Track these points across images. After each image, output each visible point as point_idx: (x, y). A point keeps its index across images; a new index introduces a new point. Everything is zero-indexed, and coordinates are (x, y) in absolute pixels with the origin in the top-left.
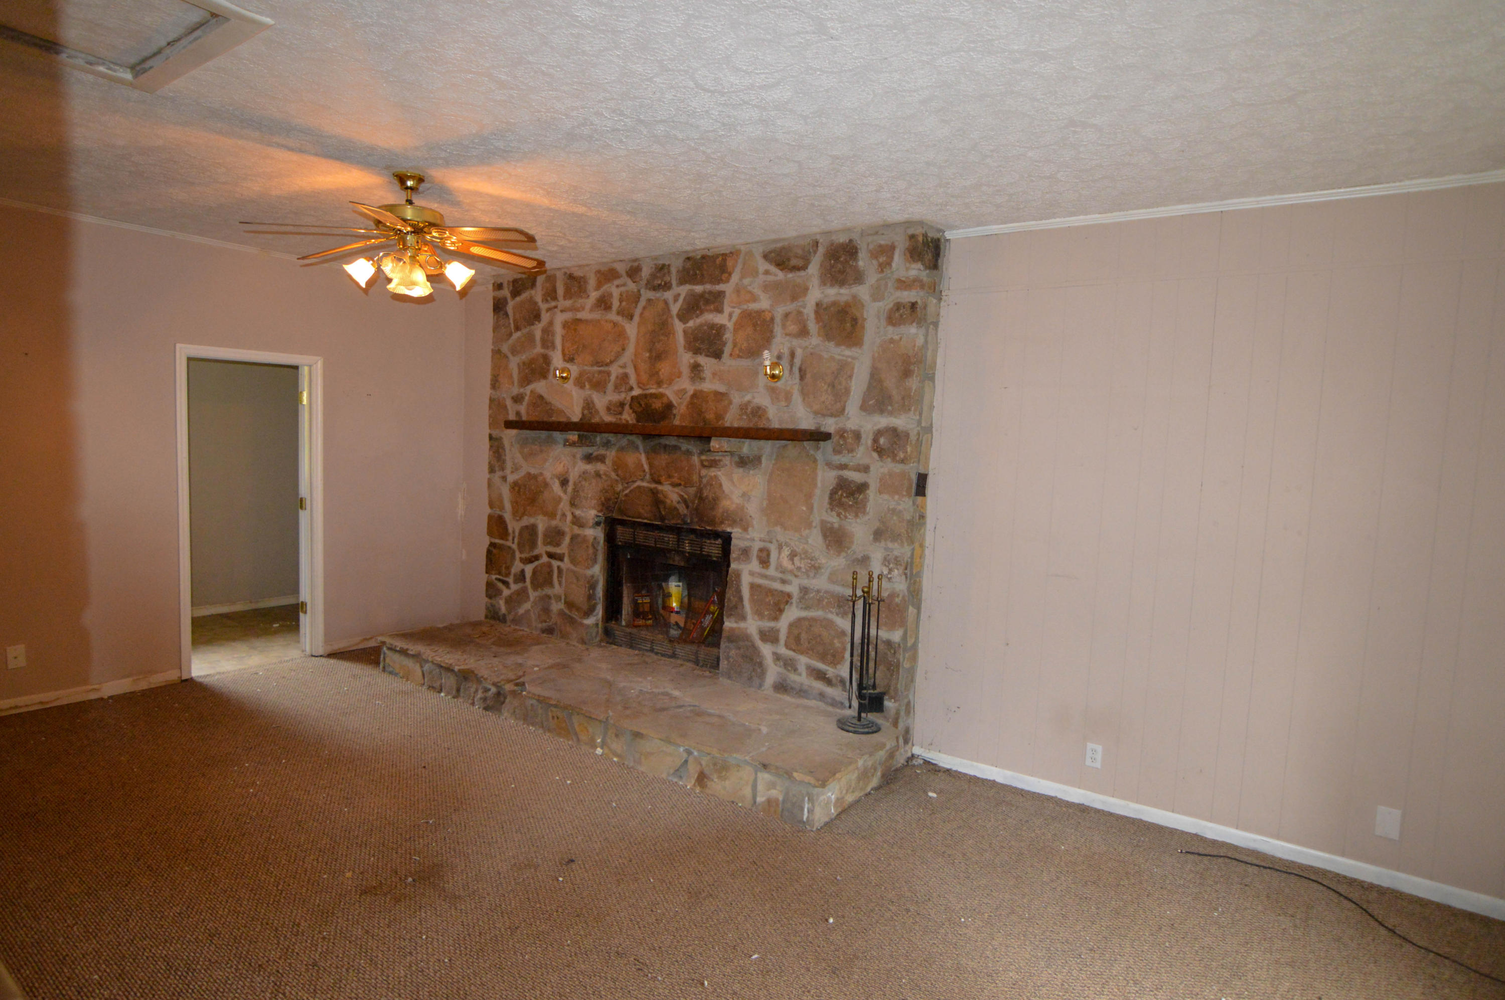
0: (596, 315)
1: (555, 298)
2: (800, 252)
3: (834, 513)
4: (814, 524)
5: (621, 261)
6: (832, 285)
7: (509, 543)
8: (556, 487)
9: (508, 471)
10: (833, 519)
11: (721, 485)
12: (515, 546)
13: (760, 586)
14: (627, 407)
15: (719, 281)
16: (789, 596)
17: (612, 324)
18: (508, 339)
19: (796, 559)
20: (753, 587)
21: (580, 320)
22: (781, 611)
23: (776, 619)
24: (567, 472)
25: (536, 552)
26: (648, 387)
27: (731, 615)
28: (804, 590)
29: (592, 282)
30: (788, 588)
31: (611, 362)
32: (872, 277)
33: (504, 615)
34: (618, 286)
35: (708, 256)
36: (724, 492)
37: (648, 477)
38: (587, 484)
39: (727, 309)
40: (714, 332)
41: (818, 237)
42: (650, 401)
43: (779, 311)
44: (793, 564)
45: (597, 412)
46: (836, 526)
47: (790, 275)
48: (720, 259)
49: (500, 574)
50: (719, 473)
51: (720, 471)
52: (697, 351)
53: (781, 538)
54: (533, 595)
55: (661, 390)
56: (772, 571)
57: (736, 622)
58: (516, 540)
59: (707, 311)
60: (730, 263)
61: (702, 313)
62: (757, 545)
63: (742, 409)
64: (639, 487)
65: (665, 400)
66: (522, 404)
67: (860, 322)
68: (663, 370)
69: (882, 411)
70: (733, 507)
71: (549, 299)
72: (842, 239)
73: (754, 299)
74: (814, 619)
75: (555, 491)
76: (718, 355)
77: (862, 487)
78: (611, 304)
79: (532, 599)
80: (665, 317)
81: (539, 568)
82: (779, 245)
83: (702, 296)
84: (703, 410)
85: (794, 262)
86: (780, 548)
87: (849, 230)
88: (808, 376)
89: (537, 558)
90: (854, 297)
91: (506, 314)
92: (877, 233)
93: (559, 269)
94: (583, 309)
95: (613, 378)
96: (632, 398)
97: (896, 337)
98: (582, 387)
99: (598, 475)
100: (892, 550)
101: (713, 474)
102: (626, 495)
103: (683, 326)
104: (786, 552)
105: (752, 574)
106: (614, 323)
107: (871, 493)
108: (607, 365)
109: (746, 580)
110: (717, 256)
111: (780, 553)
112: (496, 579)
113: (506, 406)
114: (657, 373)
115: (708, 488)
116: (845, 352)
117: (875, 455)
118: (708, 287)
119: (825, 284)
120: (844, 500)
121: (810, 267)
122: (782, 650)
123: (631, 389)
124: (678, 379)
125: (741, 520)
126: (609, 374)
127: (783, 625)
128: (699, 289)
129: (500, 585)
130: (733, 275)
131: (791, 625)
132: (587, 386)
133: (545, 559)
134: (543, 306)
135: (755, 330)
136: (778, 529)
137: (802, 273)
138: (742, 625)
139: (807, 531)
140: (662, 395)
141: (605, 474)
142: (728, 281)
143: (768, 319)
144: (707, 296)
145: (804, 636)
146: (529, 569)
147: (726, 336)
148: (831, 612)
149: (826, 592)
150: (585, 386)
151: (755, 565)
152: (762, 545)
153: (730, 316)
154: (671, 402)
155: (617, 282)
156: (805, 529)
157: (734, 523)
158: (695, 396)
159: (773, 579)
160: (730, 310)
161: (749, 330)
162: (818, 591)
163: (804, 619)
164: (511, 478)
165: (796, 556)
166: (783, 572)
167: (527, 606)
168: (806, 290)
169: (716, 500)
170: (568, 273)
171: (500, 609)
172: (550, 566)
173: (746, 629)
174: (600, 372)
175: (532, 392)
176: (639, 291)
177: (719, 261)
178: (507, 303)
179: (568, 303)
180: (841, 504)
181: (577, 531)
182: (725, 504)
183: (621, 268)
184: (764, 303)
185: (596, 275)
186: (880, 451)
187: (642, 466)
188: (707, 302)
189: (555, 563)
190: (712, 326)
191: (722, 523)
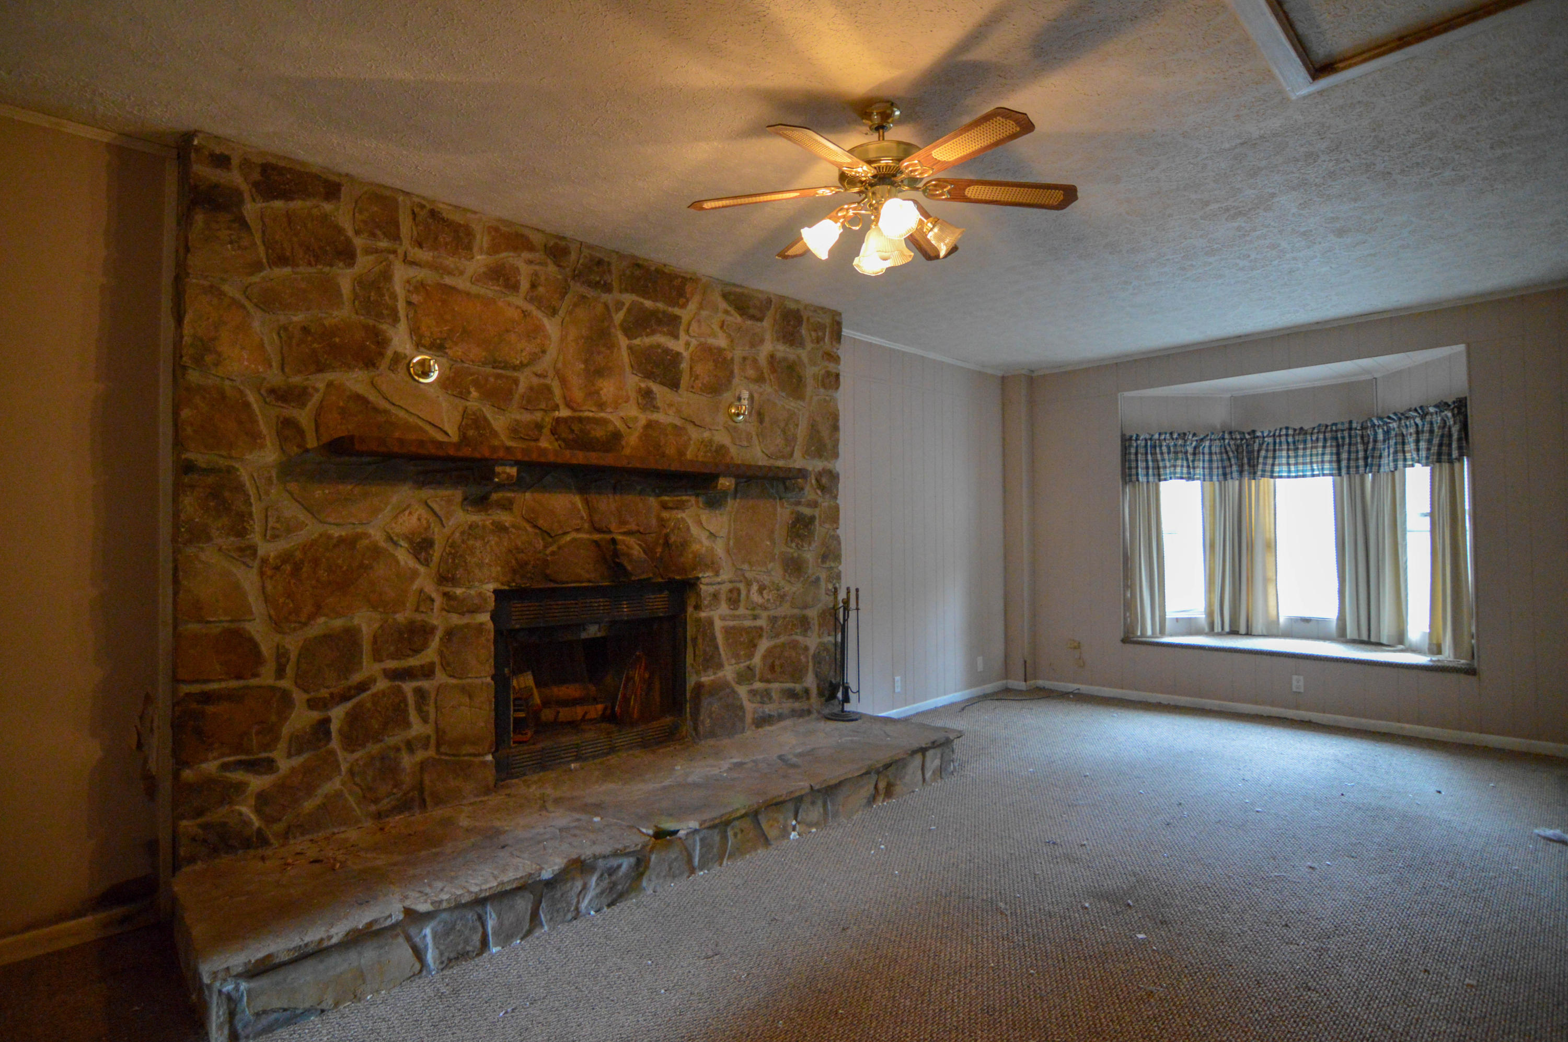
0: (489, 290)
1: (396, 237)
2: (758, 303)
3: (794, 545)
4: (776, 557)
5: (538, 230)
6: (785, 343)
7: (267, 677)
8: (403, 556)
9: (256, 538)
10: (792, 550)
11: (688, 529)
12: (285, 684)
13: (733, 628)
14: (546, 431)
15: (674, 303)
16: (761, 628)
17: (519, 310)
18: (252, 274)
19: (765, 592)
20: (728, 631)
21: (453, 290)
22: (755, 646)
23: (750, 656)
24: (428, 528)
25: (357, 678)
26: (585, 408)
27: (708, 668)
28: (773, 620)
29: (482, 240)
30: (759, 623)
31: (522, 365)
32: (809, 346)
33: (259, 830)
34: (530, 262)
35: (664, 273)
36: (692, 535)
37: (586, 526)
38: (478, 544)
39: (683, 337)
40: (669, 357)
41: (772, 297)
42: (588, 427)
43: (738, 353)
44: (763, 597)
45: (495, 434)
46: (795, 555)
47: (749, 322)
48: (680, 280)
49: (238, 748)
50: (684, 515)
51: (684, 512)
52: (649, 375)
53: (749, 575)
54: (345, 760)
55: (602, 415)
56: (741, 611)
57: (715, 674)
58: (290, 670)
59: (660, 332)
60: (689, 288)
61: (653, 332)
62: (725, 588)
63: (706, 446)
64: (574, 540)
65: (611, 428)
66: (303, 405)
67: (803, 380)
68: (605, 390)
69: (820, 456)
70: (703, 550)
71: (379, 233)
72: (793, 306)
73: (714, 335)
74: (783, 645)
75: (402, 563)
76: (674, 385)
77: (812, 518)
78: (518, 282)
79: (344, 767)
80: (606, 324)
81: (369, 705)
82: (738, 290)
83: (654, 313)
84: (661, 444)
85: (752, 311)
86: (749, 584)
87: (798, 302)
88: (767, 419)
89: (362, 687)
90: (799, 357)
91: (243, 223)
92: (815, 311)
93: (407, 194)
94: (462, 273)
95: (522, 388)
96: (558, 420)
97: (827, 398)
98: (463, 395)
99: (500, 528)
100: (831, 568)
101: (679, 516)
102: (553, 553)
103: (627, 342)
104: (755, 587)
105: (723, 618)
106: (523, 312)
107: (817, 522)
108: (515, 368)
109: (718, 624)
110: (677, 276)
111: (749, 591)
112: (225, 767)
113: (247, 405)
114: (597, 392)
115: (676, 532)
116: (792, 404)
117: (819, 492)
118: (660, 306)
119: (778, 340)
120: (801, 531)
121: (765, 321)
122: (758, 685)
123: (557, 407)
124: (625, 405)
125: (713, 563)
126: (516, 382)
127: (757, 660)
128: (648, 304)
129: (238, 776)
130: (690, 303)
131: (764, 657)
132: (474, 394)
133: (382, 684)
134: (359, 242)
135: (716, 366)
136: (746, 567)
137: (759, 324)
138: (720, 674)
139: (772, 564)
140: (604, 422)
141: (513, 526)
142: (684, 306)
143: (729, 358)
144: (660, 316)
145: (777, 662)
146: (338, 714)
147: (682, 366)
148: (796, 634)
149: (792, 616)
150: (469, 393)
151: (724, 608)
152: (730, 586)
153: (688, 344)
154: (619, 431)
155: (526, 255)
156: (770, 562)
157: (707, 567)
158: (650, 425)
159: (744, 617)
160: (687, 338)
161: (711, 365)
162: (785, 617)
163: (775, 647)
164: (268, 549)
165: (764, 589)
166: (753, 609)
167: (335, 785)
168: (762, 341)
169: (685, 544)
170: (428, 206)
171: (247, 823)
172: (399, 691)
173: (725, 676)
174: (498, 376)
175: (330, 385)
176: (566, 281)
177: (677, 282)
178: (241, 202)
179: (424, 255)
180: (798, 536)
181: (455, 620)
182: (695, 547)
183: (536, 238)
184: (721, 341)
185: (489, 233)
186: (823, 488)
187: (579, 511)
188: (659, 322)
189: (408, 687)
190: (667, 351)
191: (694, 569)
